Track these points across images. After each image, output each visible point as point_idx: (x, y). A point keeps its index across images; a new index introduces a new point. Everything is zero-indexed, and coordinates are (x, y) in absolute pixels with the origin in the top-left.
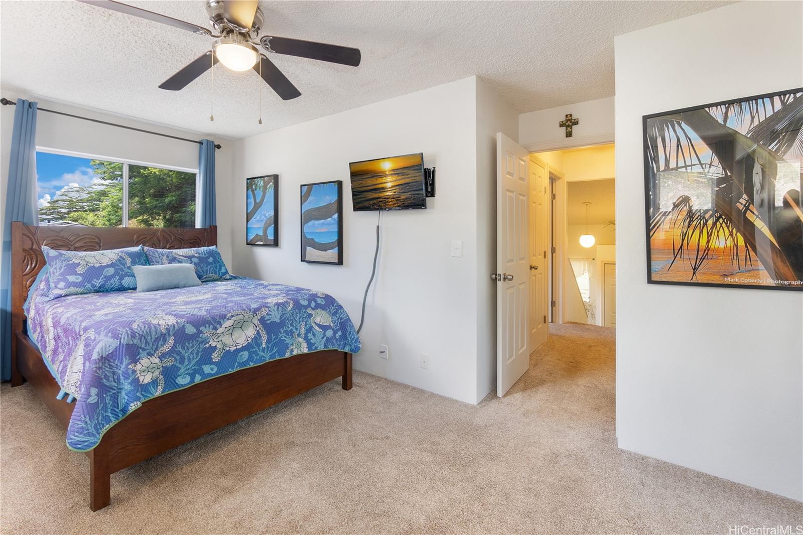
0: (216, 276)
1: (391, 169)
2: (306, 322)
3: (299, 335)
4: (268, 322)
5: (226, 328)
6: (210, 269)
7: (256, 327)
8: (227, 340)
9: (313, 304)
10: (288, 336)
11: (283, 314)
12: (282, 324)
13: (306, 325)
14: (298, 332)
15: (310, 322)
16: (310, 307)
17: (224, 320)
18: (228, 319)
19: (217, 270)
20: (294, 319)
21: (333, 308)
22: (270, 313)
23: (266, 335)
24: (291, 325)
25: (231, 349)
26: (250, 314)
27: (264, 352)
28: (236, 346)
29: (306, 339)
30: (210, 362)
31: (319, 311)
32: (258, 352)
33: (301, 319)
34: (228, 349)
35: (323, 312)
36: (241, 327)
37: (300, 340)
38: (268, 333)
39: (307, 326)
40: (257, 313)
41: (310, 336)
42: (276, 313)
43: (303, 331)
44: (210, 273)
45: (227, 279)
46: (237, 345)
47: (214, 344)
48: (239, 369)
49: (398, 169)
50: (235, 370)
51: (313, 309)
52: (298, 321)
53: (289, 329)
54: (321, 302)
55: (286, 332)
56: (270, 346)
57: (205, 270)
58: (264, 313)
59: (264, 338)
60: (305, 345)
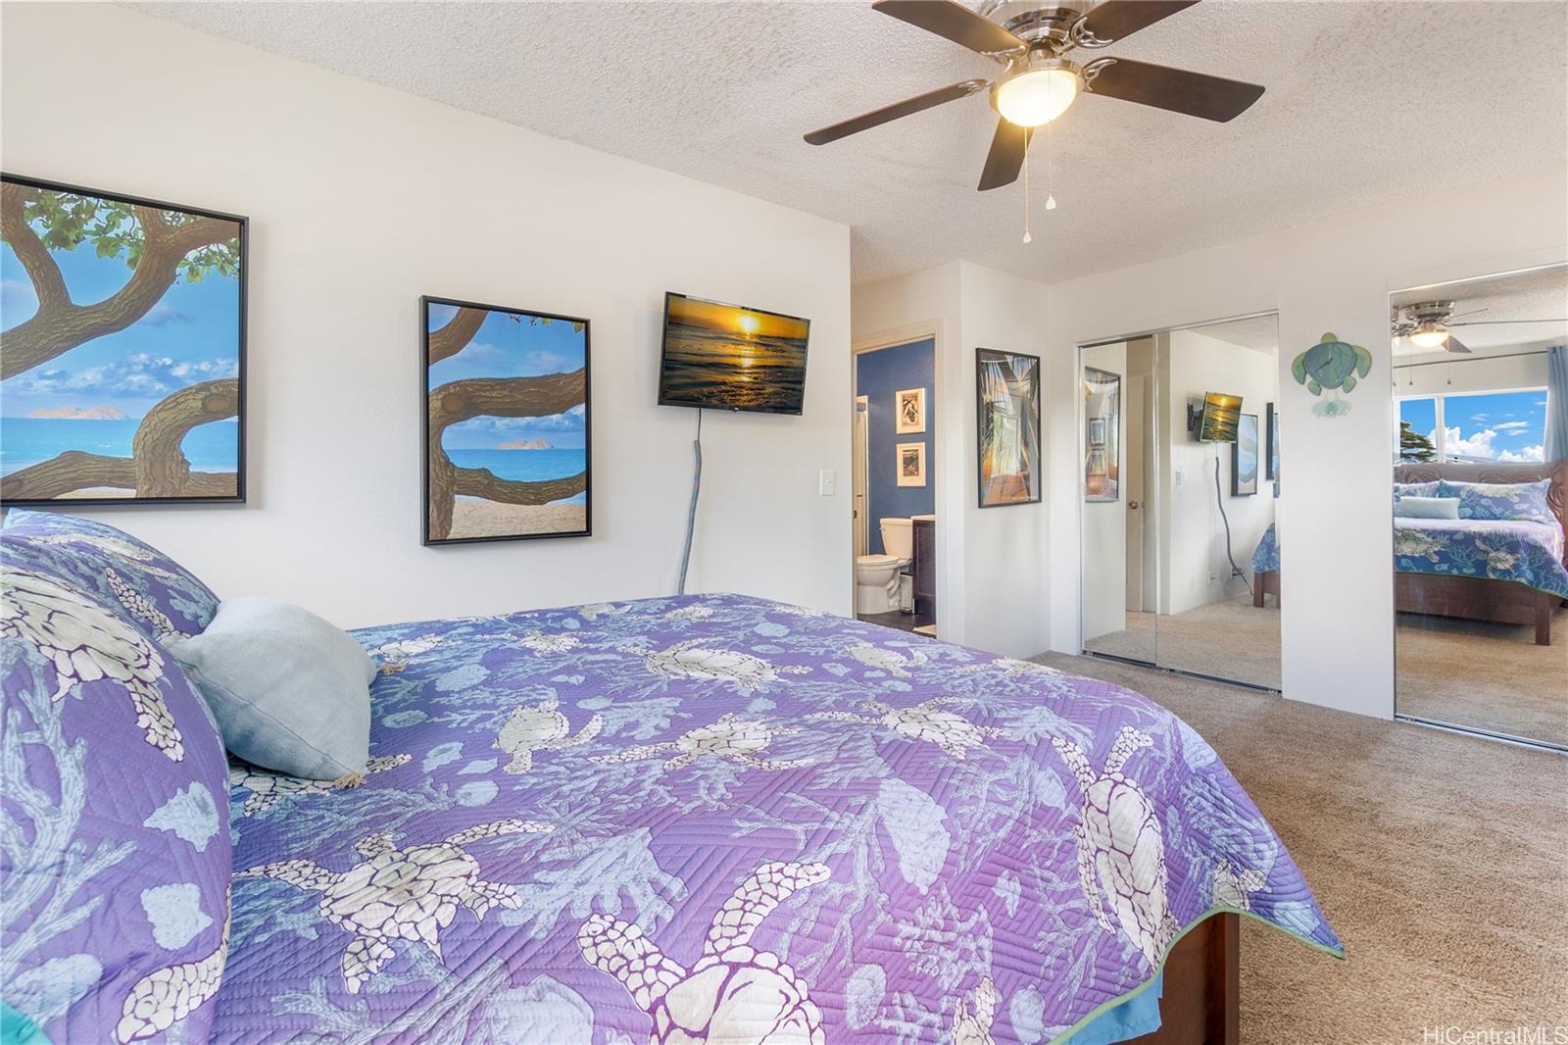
1: (756, 334)
49: (768, 337)
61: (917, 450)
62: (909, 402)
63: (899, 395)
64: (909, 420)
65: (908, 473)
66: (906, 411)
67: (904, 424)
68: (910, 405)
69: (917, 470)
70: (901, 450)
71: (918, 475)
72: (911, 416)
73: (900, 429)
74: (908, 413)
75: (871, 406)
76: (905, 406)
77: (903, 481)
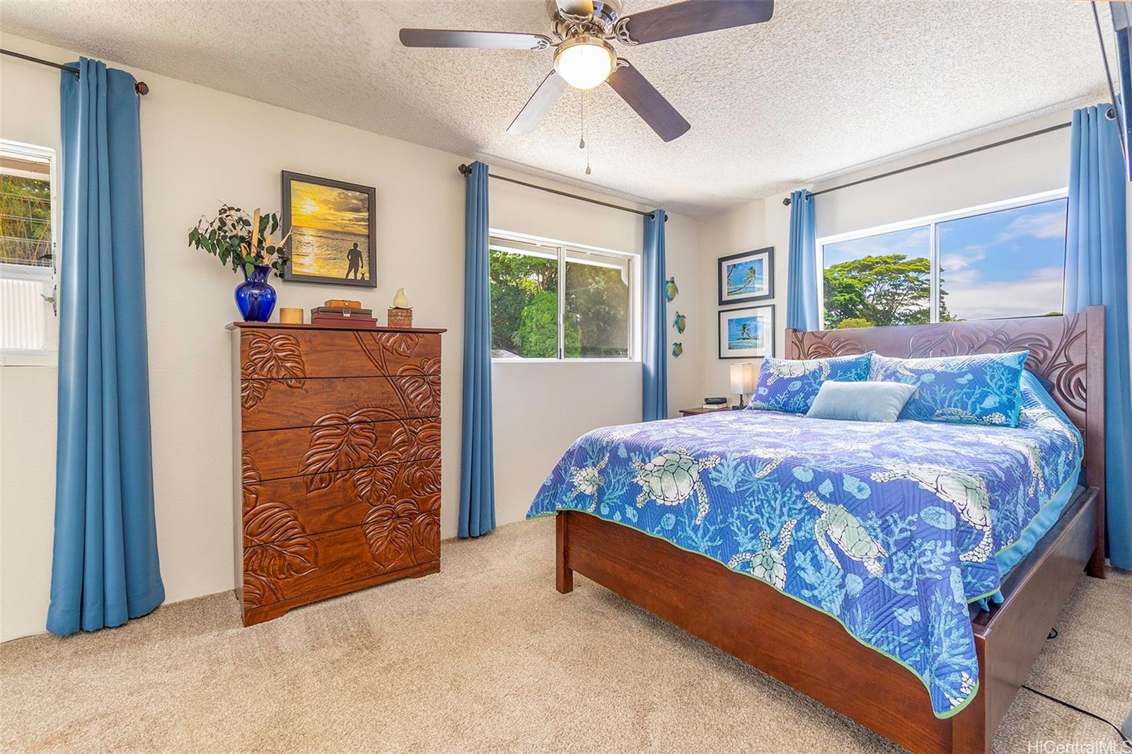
0: (967, 414)
2: (799, 523)
3: (775, 542)
4: (715, 484)
5: (655, 466)
6: (951, 398)
7: (694, 483)
8: (655, 483)
9: (827, 487)
10: (743, 529)
11: (743, 482)
12: (740, 497)
13: (798, 527)
14: (774, 534)
15: (812, 529)
16: (816, 490)
17: (655, 453)
18: (660, 454)
19: (970, 403)
20: (769, 502)
21: (901, 525)
22: (719, 467)
23: (707, 506)
24: (759, 510)
25: (657, 500)
26: (690, 457)
27: (696, 533)
28: (664, 499)
29: (789, 559)
30: (633, 503)
31: (840, 510)
32: (687, 528)
33: (785, 510)
34: (654, 498)
35: (853, 521)
36: (673, 474)
37: (774, 553)
38: (712, 502)
39: (801, 534)
40: (700, 460)
41: (801, 559)
42: (731, 473)
43: (787, 541)
44: (949, 406)
45: (995, 425)
46: (666, 499)
47: (641, 483)
48: (659, 536)
50: (654, 535)
51: (822, 498)
52: (778, 512)
53: (752, 517)
54: (855, 492)
55: (743, 519)
56: (712, 528)
57: (938, 398)
58: (710, 465)
59: (704, 509)
60: (780, 572)
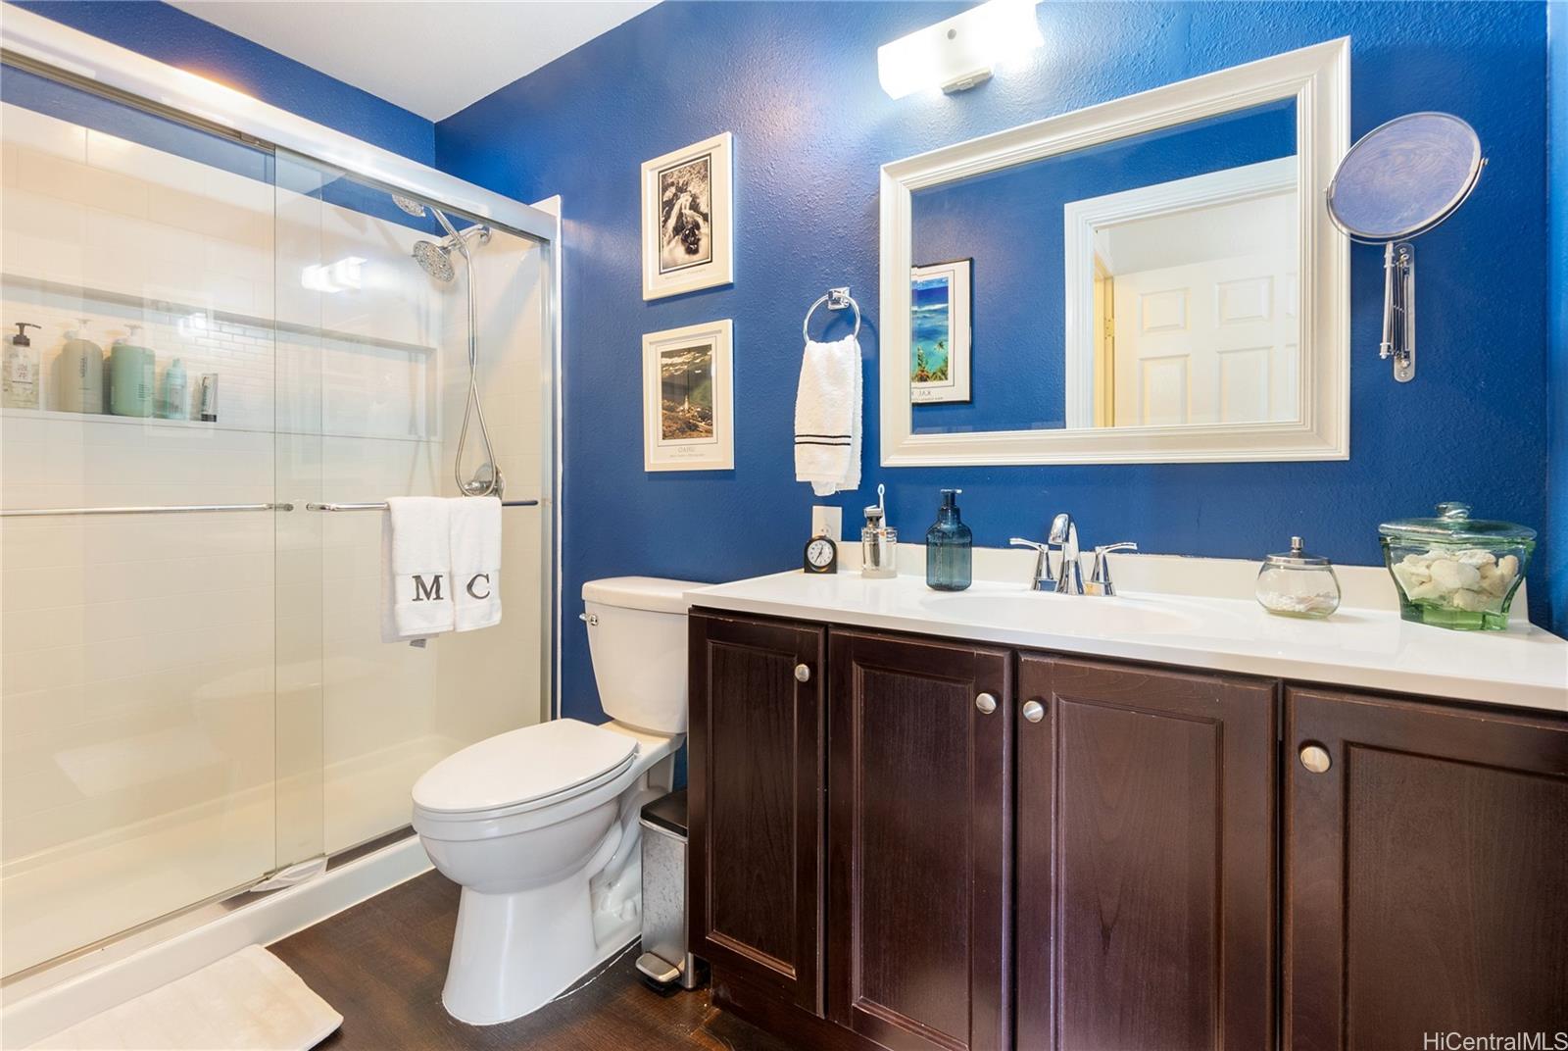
61: (705, 349)
62: (681, 190)
63: (649, 175)
64: (679, 251)
65: (682, 428)
66: (672, 222)
67: (666, 268)
68: (684, 200)
69: (706, 416)
70: (657, 352)
71: (709, 432)
72: (689, 236)
73: (654, 286)
74: (677, 230)
75: (571, 225)
76: (668, 205)
77: (662, 454)
